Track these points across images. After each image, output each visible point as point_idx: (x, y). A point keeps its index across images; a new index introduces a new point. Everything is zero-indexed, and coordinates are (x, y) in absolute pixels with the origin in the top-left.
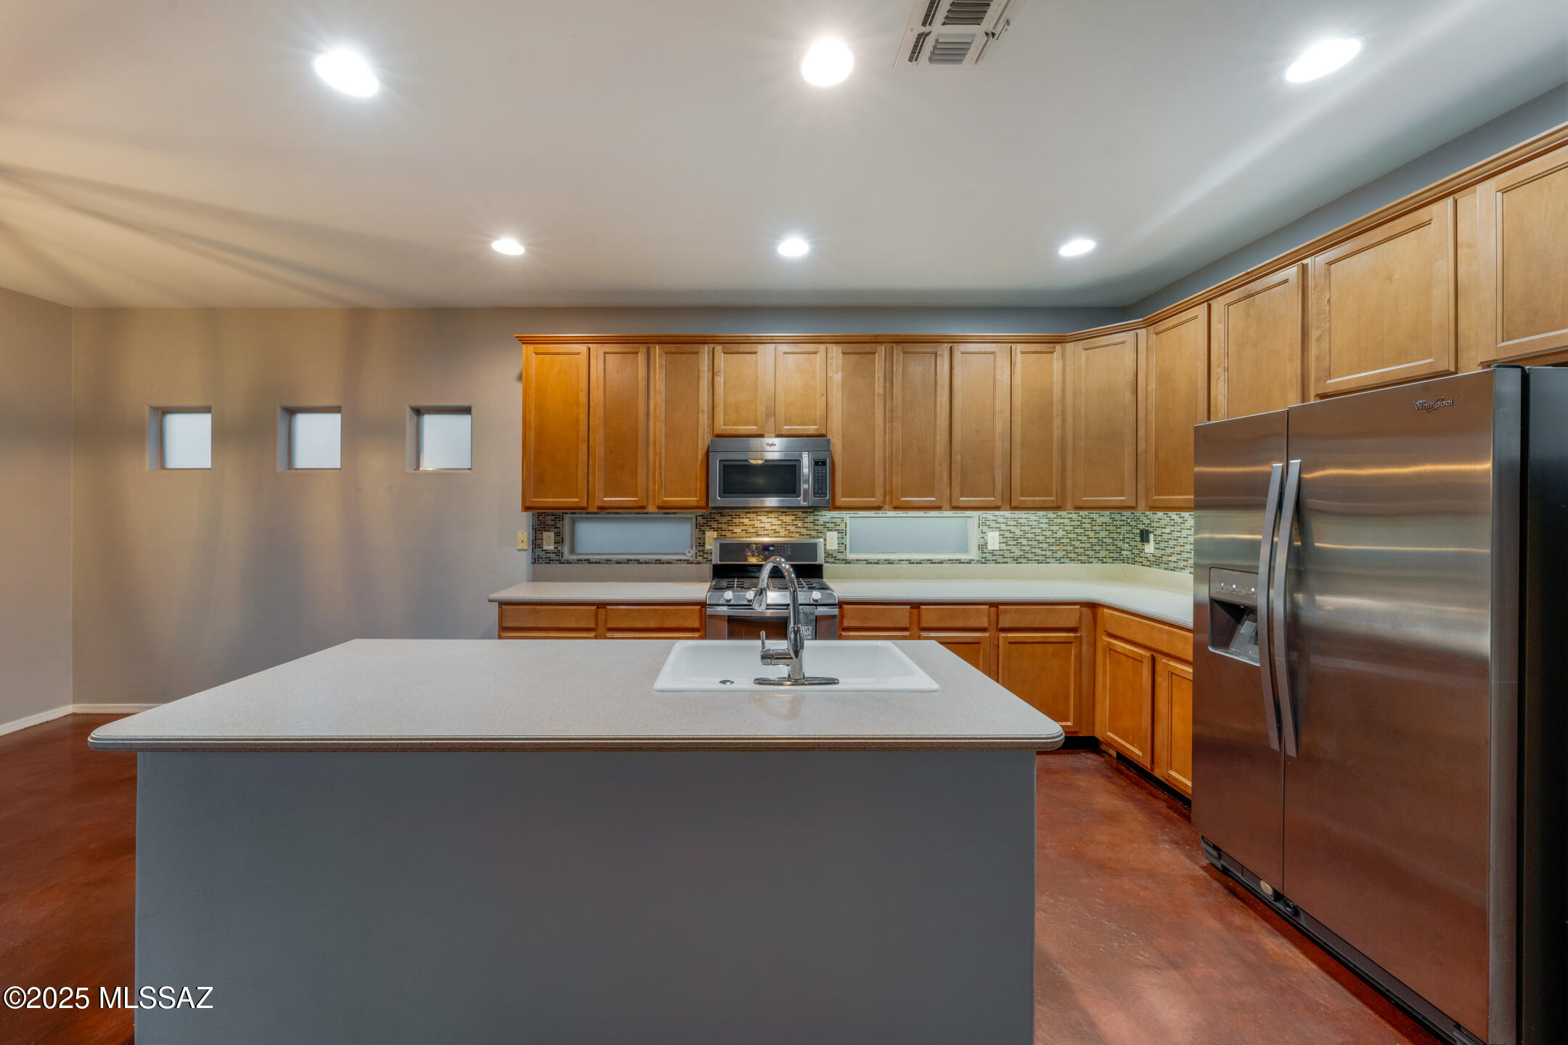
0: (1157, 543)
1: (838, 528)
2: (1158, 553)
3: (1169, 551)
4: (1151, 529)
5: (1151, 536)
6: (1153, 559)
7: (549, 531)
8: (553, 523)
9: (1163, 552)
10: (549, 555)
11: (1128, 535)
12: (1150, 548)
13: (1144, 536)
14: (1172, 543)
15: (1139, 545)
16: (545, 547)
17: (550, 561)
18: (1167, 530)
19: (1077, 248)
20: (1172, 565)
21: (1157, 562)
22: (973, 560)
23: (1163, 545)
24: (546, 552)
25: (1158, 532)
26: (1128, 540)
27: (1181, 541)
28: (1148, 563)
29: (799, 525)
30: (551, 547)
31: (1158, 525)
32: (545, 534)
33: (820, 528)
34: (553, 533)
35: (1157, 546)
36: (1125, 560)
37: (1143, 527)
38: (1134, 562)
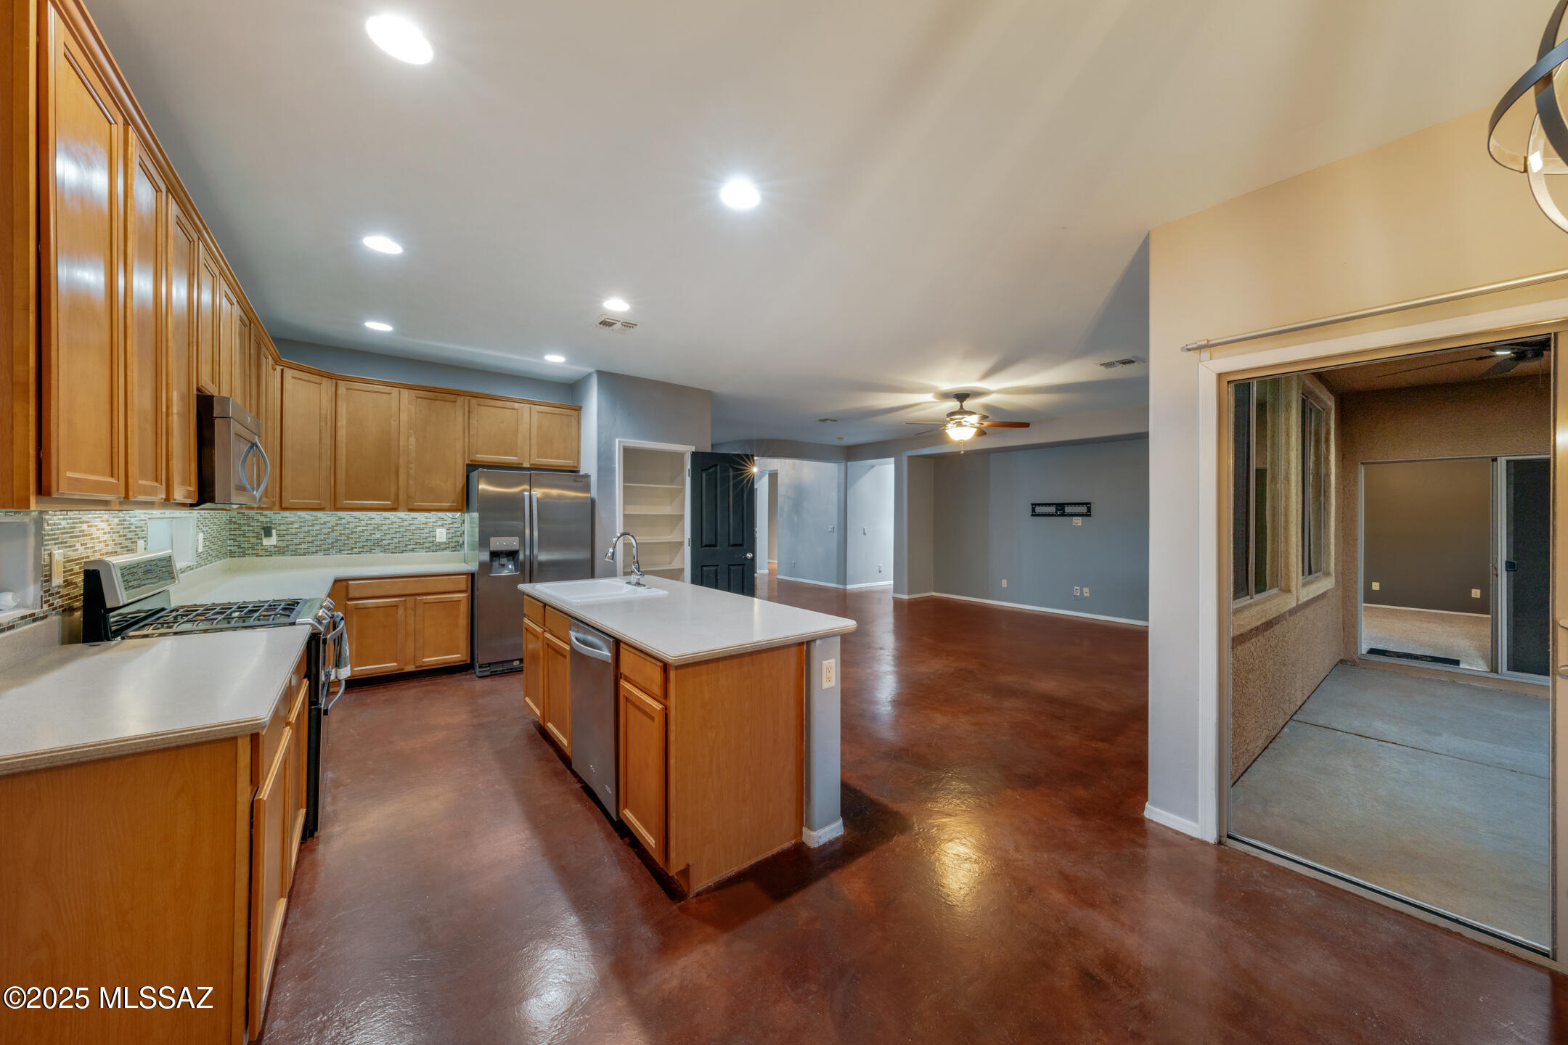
0: (279, 535)
2: (283, 544)
3: (296, 541)
4: (273, 526)
5: (274, 532)
6: (276, 549)
9: (289, 543)
11: (234, 533)
12: (270, 541)
13: (268, 532)
14: (301, 535)
15: (255, 540)
18: (295, 526)
20: (302, 551)
21: (280, 551)
23: (288, 537)
25: (283, 527)
27: (313, 533)
28: (268, 554)
31: (283, 522)
35: (280, 539)
36: (232, 554)
37: (259, 524)
38: (244, 555)
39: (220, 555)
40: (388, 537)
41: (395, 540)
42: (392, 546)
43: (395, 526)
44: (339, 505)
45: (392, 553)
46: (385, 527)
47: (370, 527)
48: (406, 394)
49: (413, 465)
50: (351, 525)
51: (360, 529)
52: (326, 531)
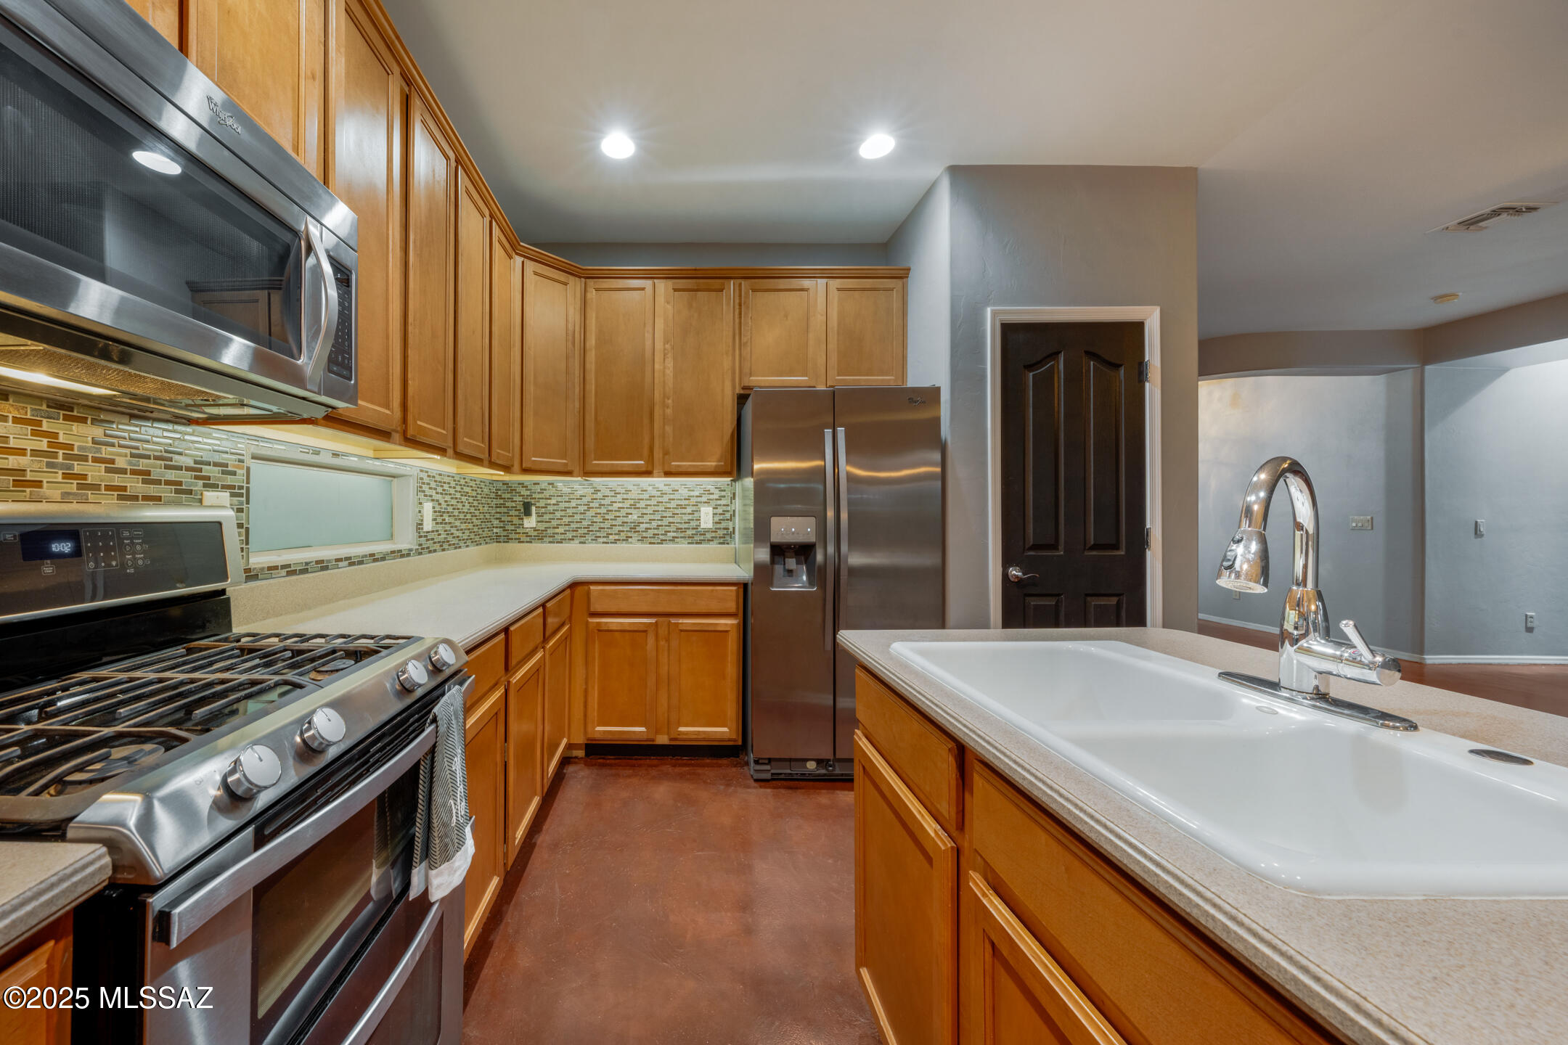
0: (539, 515)
1: (230, 480)
2: (542, 526)
3: (554, 523)
4: (533, 501)
5: (533, 508)
6: (535, 533)
9: (547, 525)
11: (498, 510)
12: (530, 522)
13: (528, 509)
14: (558, 514)
15: (516, 521)
18: (553, 501)
20: (559, 537)
21: (540, 536)
22: (410, 550)
23: (546, 517)
25: (542, 503)
26: (498, 516)
27: (570, 511)
28: (528, 539)
31: (540, 496)
33: (186, 477)
35: (540, 519)
36: (497, 540)
37: (521, 499)
38: (508, 540)
39: (477, 538)
40: (646, 518)
41: (654, 524)
42: (651, 533)
43: (653, 502)
44: (589, 468)
45: (650, 543)
46: (642, 504)
47: (627, 504)
48: (662, 285)
49: (670, 401)
50: (607, 501)
51: (616, 506)
52: (582, 509)
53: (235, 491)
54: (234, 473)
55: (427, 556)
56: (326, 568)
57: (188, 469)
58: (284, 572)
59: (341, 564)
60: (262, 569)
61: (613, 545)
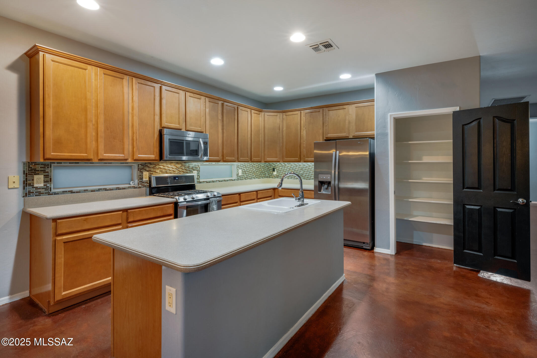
1: (197, 169)
2: (278, 174)
3: (281, 173)
4: (275, 168)
5: (276, 170)
7: (38, 174)
8: (43, 169)
9: (279, 174)
10: (39, 190)
11: (267, 170)
12: (275, 173)
13: (274, 170)
14: (282, 171)
15: (272, 173)
16: (36, 185)
17: (40, 194)
18: (281, 168)
19: (278, 89)
21: (277, 177)
22: (235, 179)
23: (279, 172)
24: (37, 188)
25: (278, 168)
26: (267, 171)
27: (285, 170)
28: (274, 177)
29: (183, 168)
30: (42, 185)
31: (278, 166)
32: (36, 177)
33: (191, 169)
34: (43, 176)
35: (277, 172)
36: (267, 177)
37: (273, 167)
38: (270, 177)
39: (259, 177)
40: (305, 173)
41: (307, 174)
42: (306, 177)
43: (307, 168)
45: (306, 179)
46: (304, 169)
47: (300, 169)
50: (294, 168)
51: (297, 169)
52: (288, 170)
53: (198, 171)
54: (197, 168)
55: (240, 181)
56: (214, 182)
57: (191, 168)
58: (206, 182)
59: (217, 181)
60: (202, 182)
61: (296, 180)
